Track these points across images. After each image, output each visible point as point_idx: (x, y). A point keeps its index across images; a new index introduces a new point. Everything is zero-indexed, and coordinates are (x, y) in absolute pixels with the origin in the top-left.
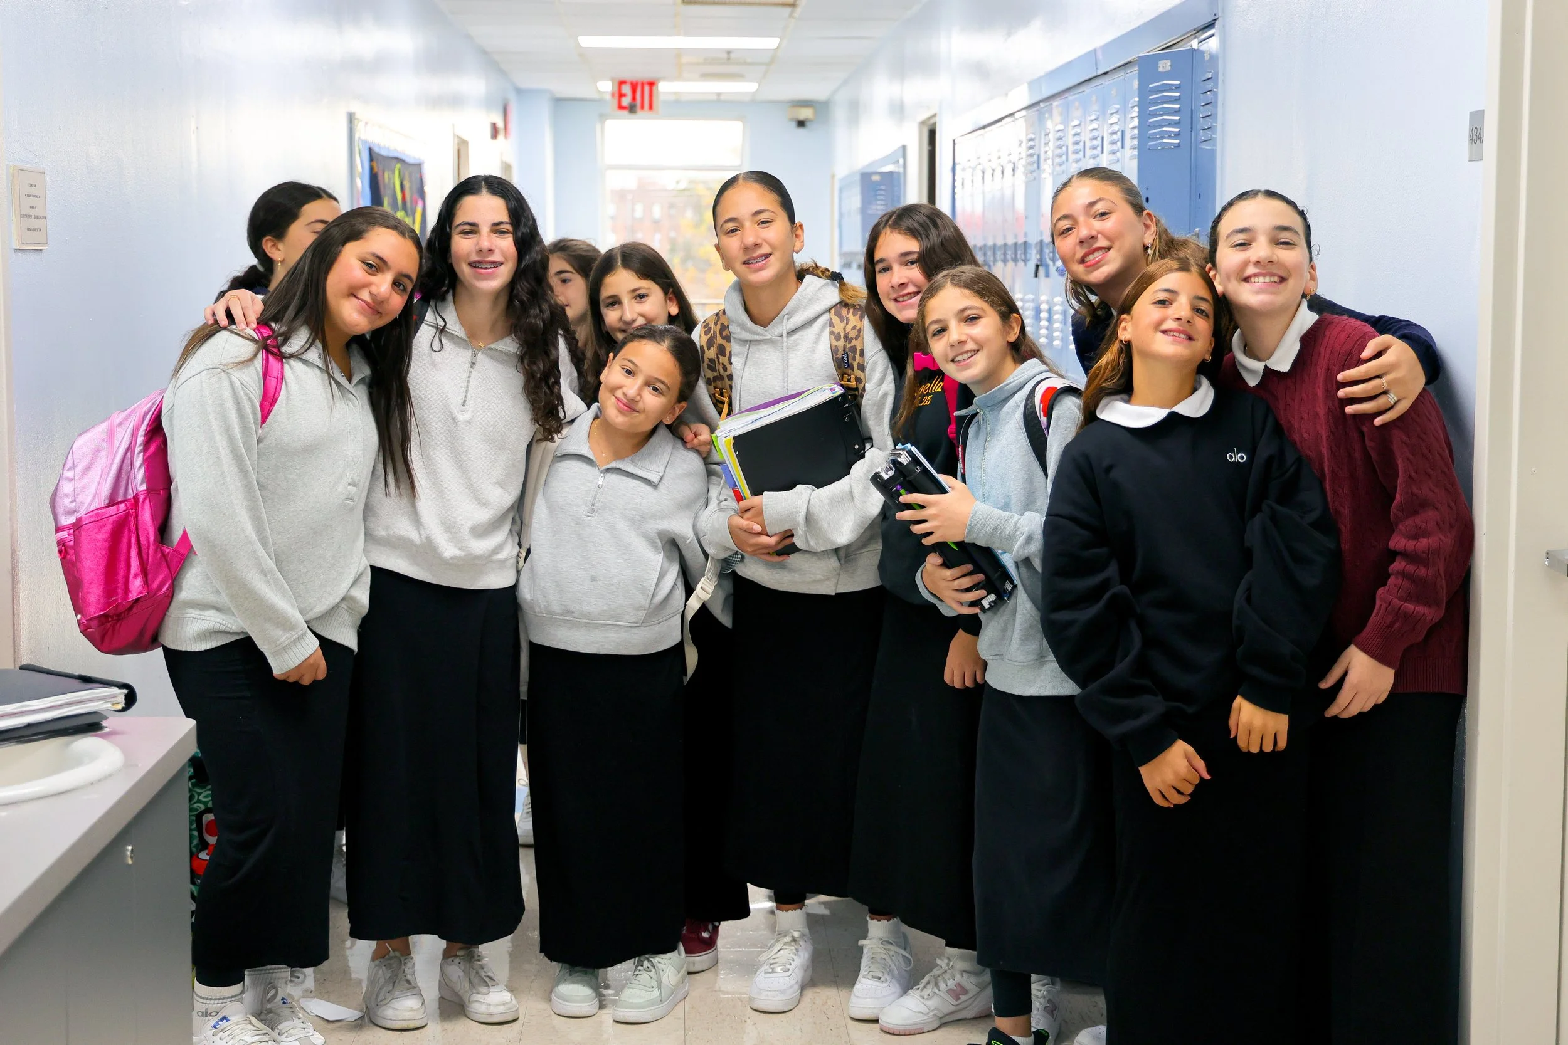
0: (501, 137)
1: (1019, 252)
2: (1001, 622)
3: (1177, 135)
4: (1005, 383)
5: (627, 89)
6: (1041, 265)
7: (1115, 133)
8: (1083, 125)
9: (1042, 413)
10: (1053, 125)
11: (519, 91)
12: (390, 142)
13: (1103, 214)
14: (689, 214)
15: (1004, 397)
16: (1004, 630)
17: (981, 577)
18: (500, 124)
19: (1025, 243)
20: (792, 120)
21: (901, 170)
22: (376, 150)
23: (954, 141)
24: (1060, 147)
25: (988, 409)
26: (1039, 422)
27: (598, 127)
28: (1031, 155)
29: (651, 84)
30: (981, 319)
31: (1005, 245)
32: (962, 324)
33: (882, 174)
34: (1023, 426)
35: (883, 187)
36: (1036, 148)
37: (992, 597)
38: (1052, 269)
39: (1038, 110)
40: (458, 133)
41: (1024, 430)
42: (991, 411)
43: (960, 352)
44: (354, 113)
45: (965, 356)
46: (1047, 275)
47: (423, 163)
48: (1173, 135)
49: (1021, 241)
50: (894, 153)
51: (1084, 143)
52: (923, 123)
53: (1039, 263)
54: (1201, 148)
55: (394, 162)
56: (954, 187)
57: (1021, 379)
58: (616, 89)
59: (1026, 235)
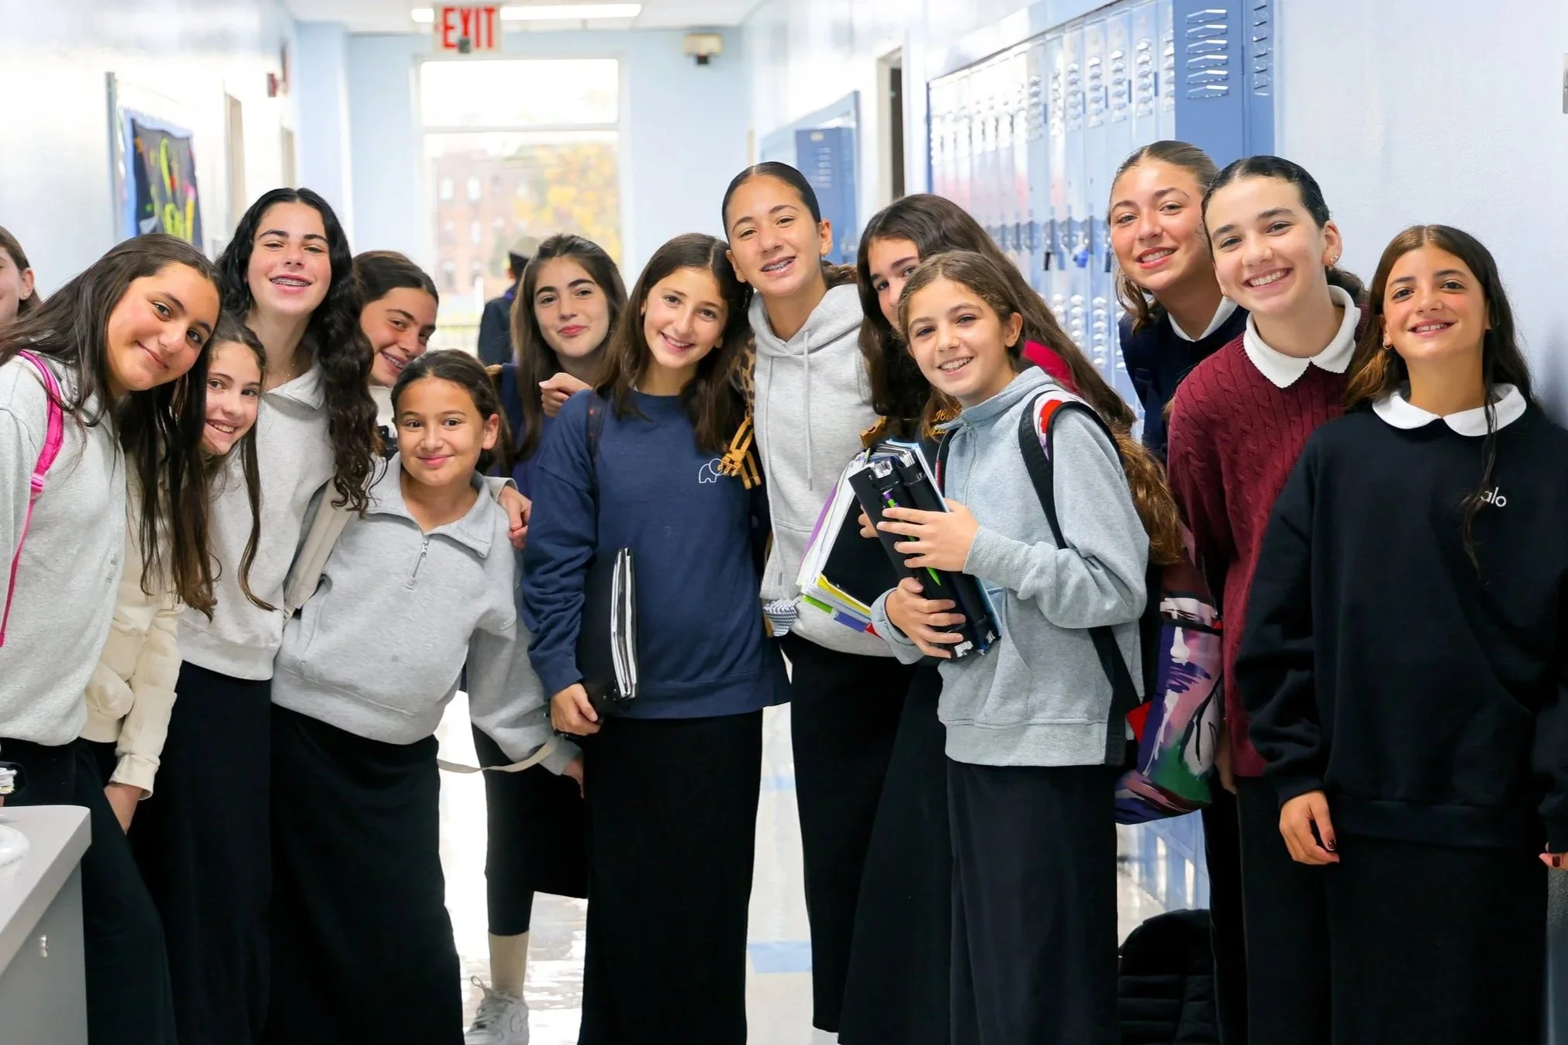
0: (279, 93)
1: (1023, 236)
2: (975, 676)
3: (1225, 80)
4: (1000, 394)
5: (455, 19)
6: (1053, 253)
7: (1145, 76)
8: (1103, 64)
9: (1041, 429)
10: (1062, 60)
11: (300, 26)
12: (156, 112)
13: (1171, 207)
14: (523, 191)
15: (996, 411)
16: (977, 687)
17: (960, 618)
18: (279, 75)
19: (1031, 224)
20: (689, 54)
21: (853, 125)
22: (140, 121)
23: (928, 84)
24: (1074, 94)
25: (978, 424)
26: (1037, 439)
27: (412, 72)
28: (1036, 105)
29: (490, 11)
30: (977, 321)
31: (1003, 227)
32: (954, 325)
33: (826, 131)
34: (1018, 446)
35: (827, 150)
36: (1042, 96)
37: (969, 645)
38: (1068, 259)
39: (1042, 44)
40: (230, 92)
41: (1020, 450)
42: (982, 426)
43: (951, 358)
44: (113, 74)
45: (956, 364)
46: (1062, 267)
47: (192, 137)
48: (1220, 80)
49: (1024, 221)
50: (843, 100)
51: (1106, 88)
52: (883, 60)
53: (1050, 251)
54: (1256, 95)
55: (159, 136)
56: (929, 149)
57: (1020, 391)
58: (440, 19)
59: (1031, 213)
